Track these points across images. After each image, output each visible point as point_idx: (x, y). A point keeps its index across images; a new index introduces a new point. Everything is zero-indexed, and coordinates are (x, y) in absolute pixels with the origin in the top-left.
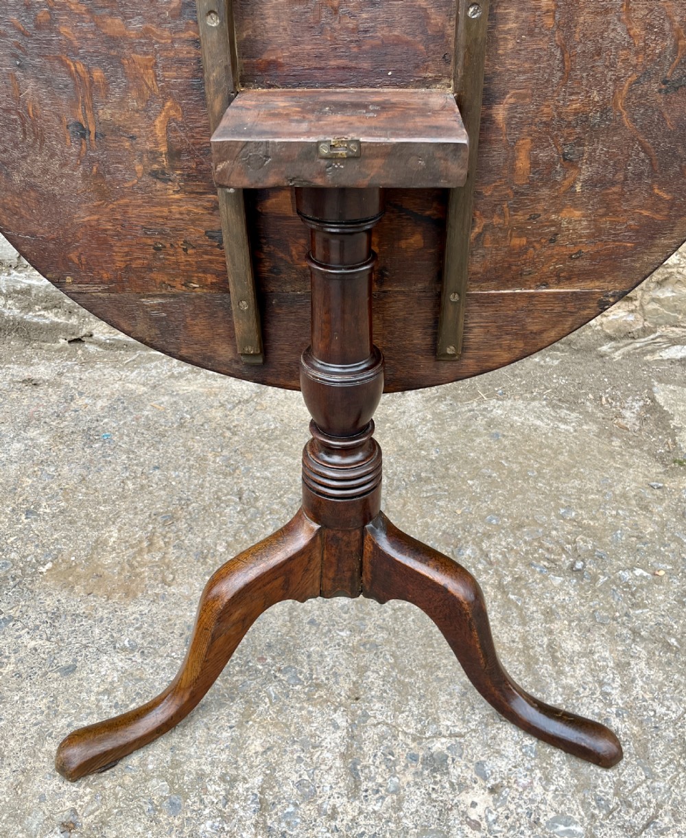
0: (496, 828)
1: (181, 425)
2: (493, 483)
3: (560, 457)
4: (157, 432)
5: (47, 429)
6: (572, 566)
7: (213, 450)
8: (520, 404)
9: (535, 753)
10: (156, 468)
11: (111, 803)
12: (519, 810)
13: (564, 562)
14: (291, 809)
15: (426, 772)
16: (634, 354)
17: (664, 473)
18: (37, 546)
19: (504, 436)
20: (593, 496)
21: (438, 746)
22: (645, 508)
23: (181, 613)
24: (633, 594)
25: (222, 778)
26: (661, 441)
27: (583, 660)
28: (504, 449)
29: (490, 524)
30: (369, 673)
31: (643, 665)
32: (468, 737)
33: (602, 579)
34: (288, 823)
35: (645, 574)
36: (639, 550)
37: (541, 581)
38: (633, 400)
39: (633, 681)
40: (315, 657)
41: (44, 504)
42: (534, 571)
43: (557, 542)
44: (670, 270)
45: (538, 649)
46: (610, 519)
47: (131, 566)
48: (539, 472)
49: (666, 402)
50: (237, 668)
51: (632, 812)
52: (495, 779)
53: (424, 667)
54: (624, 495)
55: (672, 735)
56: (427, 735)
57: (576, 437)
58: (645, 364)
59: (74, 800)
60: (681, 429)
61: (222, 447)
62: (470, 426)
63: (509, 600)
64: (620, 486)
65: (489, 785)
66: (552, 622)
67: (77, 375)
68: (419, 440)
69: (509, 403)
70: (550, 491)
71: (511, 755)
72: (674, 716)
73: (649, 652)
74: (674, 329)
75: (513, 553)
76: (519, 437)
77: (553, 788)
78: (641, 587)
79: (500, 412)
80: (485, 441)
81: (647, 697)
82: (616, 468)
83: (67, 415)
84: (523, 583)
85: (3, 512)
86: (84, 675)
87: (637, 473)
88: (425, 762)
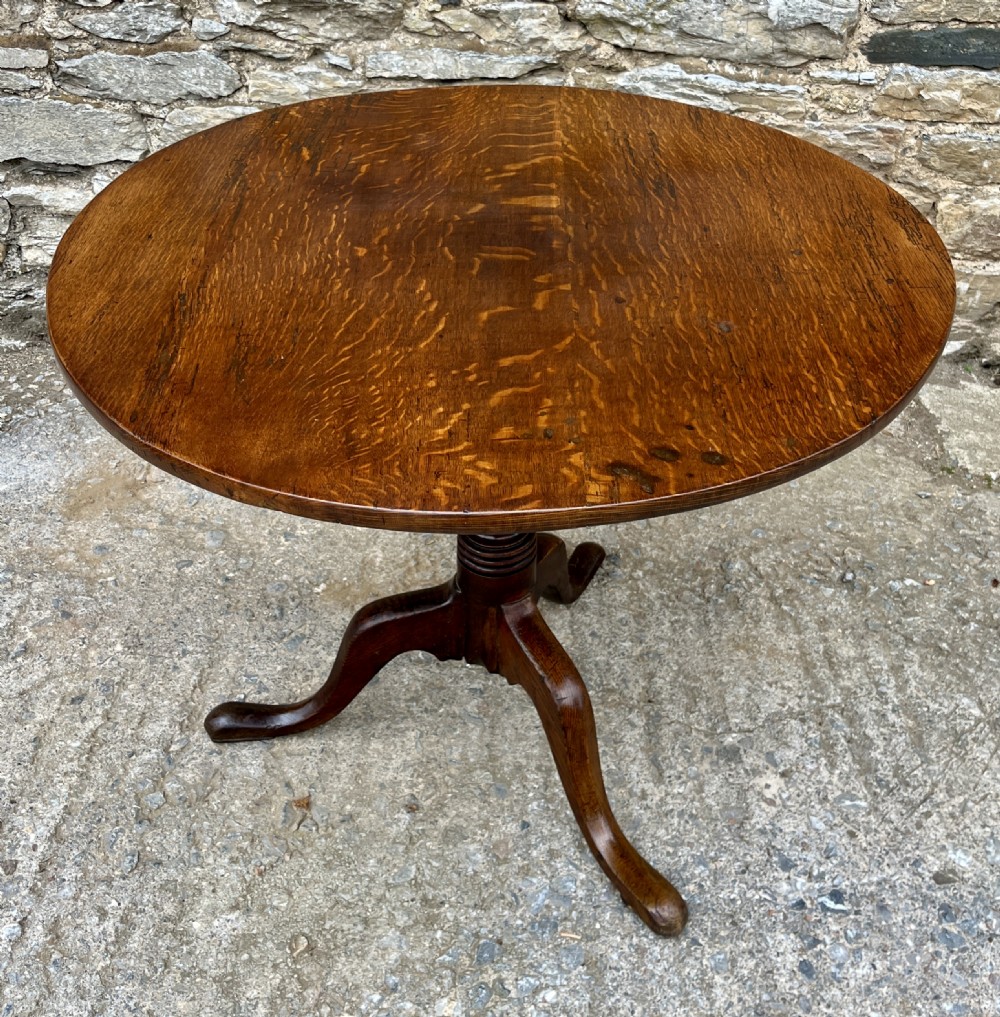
0: (789, 803)
6: (843, 577)
9: (819, 744)
11: (444, 789)
12: (809, 790)
13: (833, 574)
15: (721, 762)
17: (932, 482)
18: (306, 568)
20: (859, 507)
21: (729, 740)
24: (904, 603)
25: (539, 768)
26: (928, 447)
27: (859, 664)
29: (755, 537)
30: (656, 679)
31: (916, 667)
32: (756, 732)
33: (873, 590)
35: (915, 583)
36: (909, 560)
37: (813, 592)
39: (907, 681)
40: (602, 665)
41: (300, 526)
42: (804, 583)
43: (826, 554)
45: (816, 655)
46: (878, 531)
48: (801, 483)
49: (932, 404)
51: (910, 790)
52: (785, 765)
53: (707, 673)
54: (891, 506)
55: (945, 727)
56: (719, 731)
60: (948, 434)
63: (783, 611)
64: (887, 496)
65: (780, 771)
66: (826, 630)
70: (815, 502)
71: (798, 746)
72: (946, 711)
73: (921, 656)
75: (781, 566)
77: (837, 772)
78: (912, 597)
81: (920, 695)
82: (881, 477)
84: (794, 594)
85: (261, 535)
86: (389, 685)
87: (903, 483)
88: (717, 753)
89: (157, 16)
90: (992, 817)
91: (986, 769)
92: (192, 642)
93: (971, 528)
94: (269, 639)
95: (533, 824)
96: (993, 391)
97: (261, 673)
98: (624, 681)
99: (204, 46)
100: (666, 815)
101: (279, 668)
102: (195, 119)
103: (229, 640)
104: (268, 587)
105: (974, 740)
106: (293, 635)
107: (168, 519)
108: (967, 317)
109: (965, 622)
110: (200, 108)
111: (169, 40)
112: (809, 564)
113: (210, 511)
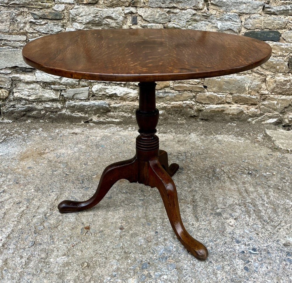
0: (237, 226)
1: (124, 143)
2: (222, 154)
3: (240, 148)
4: (117, 144)
5: (83, 144)
6: (249, 172)
8: (226, 136)
9: (245, 211)
10: (120, 153)
11: (131, 224)
12: (243, 223)
13: (246, 172)
15: (216, 216)
16: (258, 121)
17: (272, 151)
18: (90, 172)
19: (223, 144)
20: (252, 157)
21: (218, 211)
25: (160, 218)
26: (270, 144)
27: (255, 192)
28: (223, 147)
29: (223, 164)
30: (195, 196)
31: (272, 193)
32: (226, 209)
33: (258, 175)
35: (270, 174)
36: (267, 168)
37: (240, 176)
38: (260, 134)
39: (270, 196)
41: (89, 162)
42: (238, 174)
43: (243, 167)
44: (266, 96)
45: (242, 190)
46: (258, 162)
48: (235, 152)
49: (270, 134)
50: (158, 196)
51: (274, 222)
52: (235, 217)
53: (211, 195)
54: (261, 157)
55: (283, 207)
56: (215, 209)
57: (244, 144)
58: (262, 125)
59: (121, 224)
60: (275, 140)
62: (212, 141)
63: (232, 180)
64: (259, 154)
66: (245, 184)
67: (88, 131)
68: (197, 145)
69: (222, 136)
70: (239, 156)
71: (239, 212)
72: (282, 203)
73: (273, 190)
74: (269, 113)
75: (231, 170)
76: (227, 144)
77: (251, 218)
78: (269, 177)
79: (220, 138)
80: (217, 145)
81: (274, 200)
82: (257, 150)
83: (88, 141)
84: (235, 176)
85: (77, 164)
86: (115, 199)
87: (264, 152)
88: (215, 214)
92: (55, 189)
93: (284, 162)
94: (79, 188)
95: (159, 232)
97: (76, 196)
100: (200, 229)
101: (81, 195)
103: (66, 188)
104: (79, 176)
105: (291, 210)
106: (86, 187)
107: (50, 161)
108: (277, 112)
109: (285, 182)
112: (239, 169)
113: (62, 159)
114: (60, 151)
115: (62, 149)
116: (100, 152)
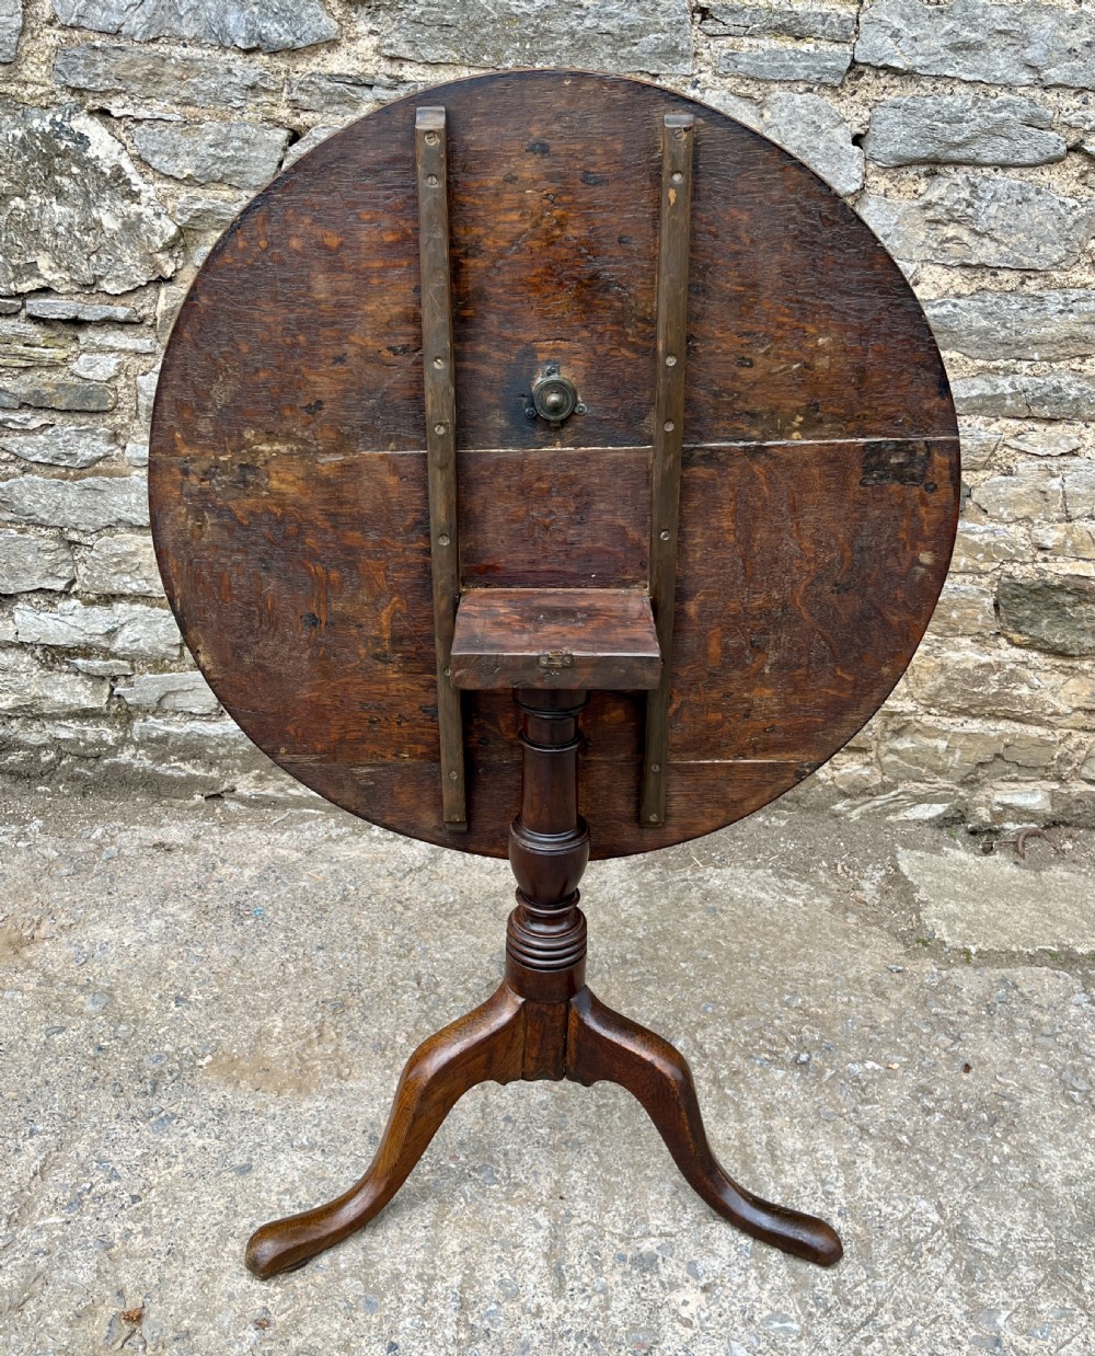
0: (708, 1325)
1: (345, 898)
2: (709, 965)
3: (786, 936)
4: (317, 906)
5: (188, 902)
6: (797, 1058)
7: (384, 927)
8: (742, 872)
9: (750, 1252)
10: (320, 948)
11: (303, 1302)
12: (733, 1308)
13: (787, 1055)
14: (494, 1307)
15: (635, 1272)
16: (874, 813)
17: (906, 954)
18: (193, 1037)
19: (722, 911)
20: (822, 981)
21: (648, 1246)
22: (882, 994)
23: (361, 1109)
24: (863, 1090)
25: (420, 1277)
26: (905, 917)
27: (805, 1158)
28: (722, 928)
29: (705, 1011)
30: (571, 1172)
31: (870, 1163)
32: (679, 1236)
33: (829, 1073)
34: (491, 1321)
35: (877, 1067)
36: (873, 1040)
37: (761, 1074)
38: (874, 869)
39: (859, 1180)
40: (512, 1155)
41: (195, 990)
42: (753, 1064)
43: (780, 1033)
44: (906, 718)
45: (756, 1147)
46: (841, 1007)
47: (301, 1059)
48: (762, 953)
49: (911, 871)
50: (428, 1168)
51: (851, 1309)
52: (708, 1278)
53: (631, 1166)
54: (858, 980)
55: (897, 1235)
56: (636, 1235)
57: (805, 913)
58: (887, 826)
59: (265, 1299)
60: (926, 903)
61: (394, 924)
62: (683, 899)
63: (726, 1095)
64: (854, 969)
65: (702, 1284)
66: (771, 1118)
67: (217, 838)
68: (623, 916)
69: (727, 872)
70: (774, 975)
71: (725, 1254)
72: (900, 1216)
73: (877, 1151)
74: (918, 784)
75: (730, 1045)
76: (740, 912)
77: (768, 1287)
78: (873, 1081)
79: (718, 882)
80: (700, 917)
81: (872, 1197)
82: (850, 949)
83: (209, 886)
84: (741, 1077)
85: (148, 999)
86: (261, 1174)
87: (874, 954)
88: (634, 1262)
89: (88, 440)
90: (942, 1343)
91: (941, 1285)
92: (44, 1119)
93: (945, 1007)
94: (133, 1118)
95: (402, 1346)
96: (978, 859)
97: (116, 1159)
98: (535, 1173)
99: (137, 472)
100: (561, 1337)
101: (139, 1153)
102: (125, 547)
103: (87, 1120)
104: (146, 1058)
105: (929, 1250)
106: (163, 1114)
107: (49, 980)
108: (948, 778)
109: (928, 1111)
110: (131, 536)
111: (100, 465)
112: (761, 1042)
113: (97, 970)
114: (96, 929)
115: (103, 923)
116: (243, 941)
